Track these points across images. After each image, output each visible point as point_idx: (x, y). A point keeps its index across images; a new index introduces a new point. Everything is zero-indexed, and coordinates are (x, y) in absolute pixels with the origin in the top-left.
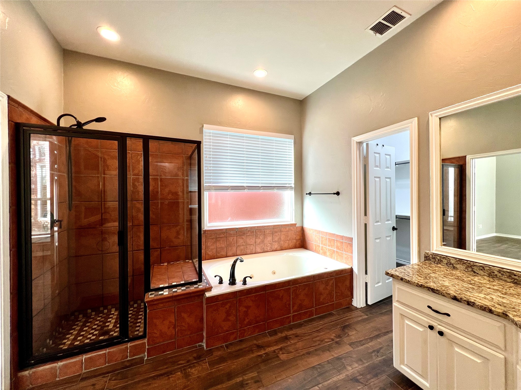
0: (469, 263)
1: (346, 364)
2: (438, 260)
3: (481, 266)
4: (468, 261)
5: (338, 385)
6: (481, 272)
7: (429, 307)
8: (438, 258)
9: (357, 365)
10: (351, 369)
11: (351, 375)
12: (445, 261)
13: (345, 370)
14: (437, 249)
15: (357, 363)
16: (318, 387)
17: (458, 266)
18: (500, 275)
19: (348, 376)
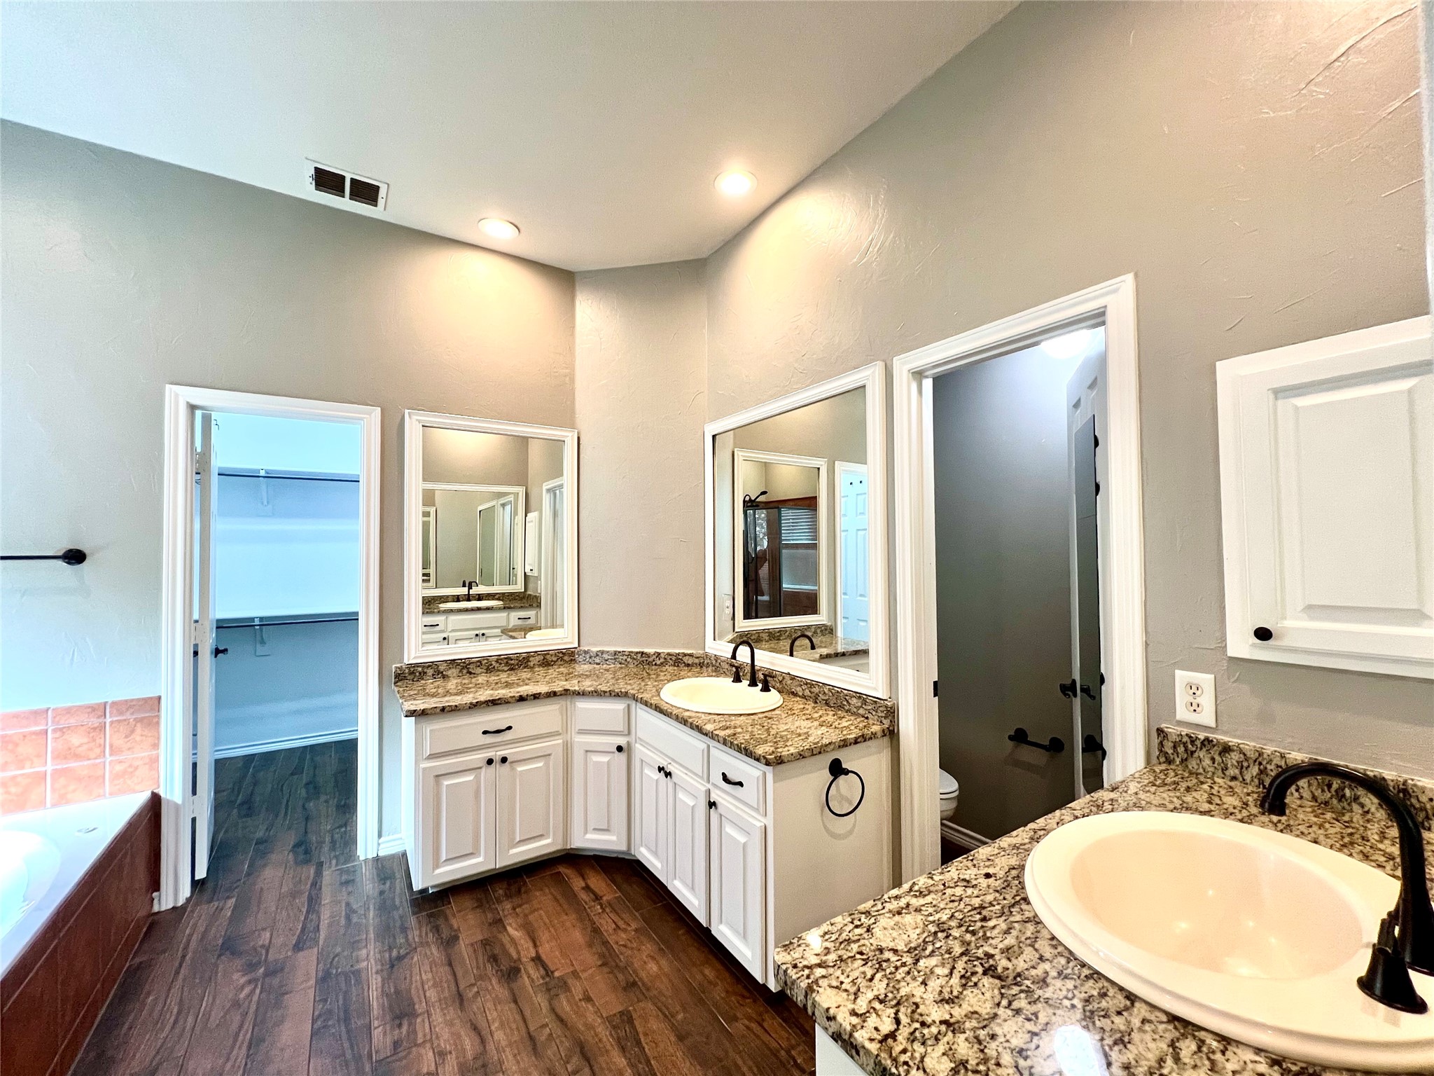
0: (464, 663)
1: (348, 968)
2: (420, 673)
3: (478, 661)
4: (461, 659)
5: (392, 990)
6: (479, 670)
7: (485, 732)
8: (420, 669)
9: (364, 952)
10: (365, 963)
11: (382, 965)
12: (430, 672)
13: (364, 975)
14: (417, 655)
15: (360, 949)
16: (375, 1028)
17: (449, 673)
18: (498, 665)
19: (382, 970)
